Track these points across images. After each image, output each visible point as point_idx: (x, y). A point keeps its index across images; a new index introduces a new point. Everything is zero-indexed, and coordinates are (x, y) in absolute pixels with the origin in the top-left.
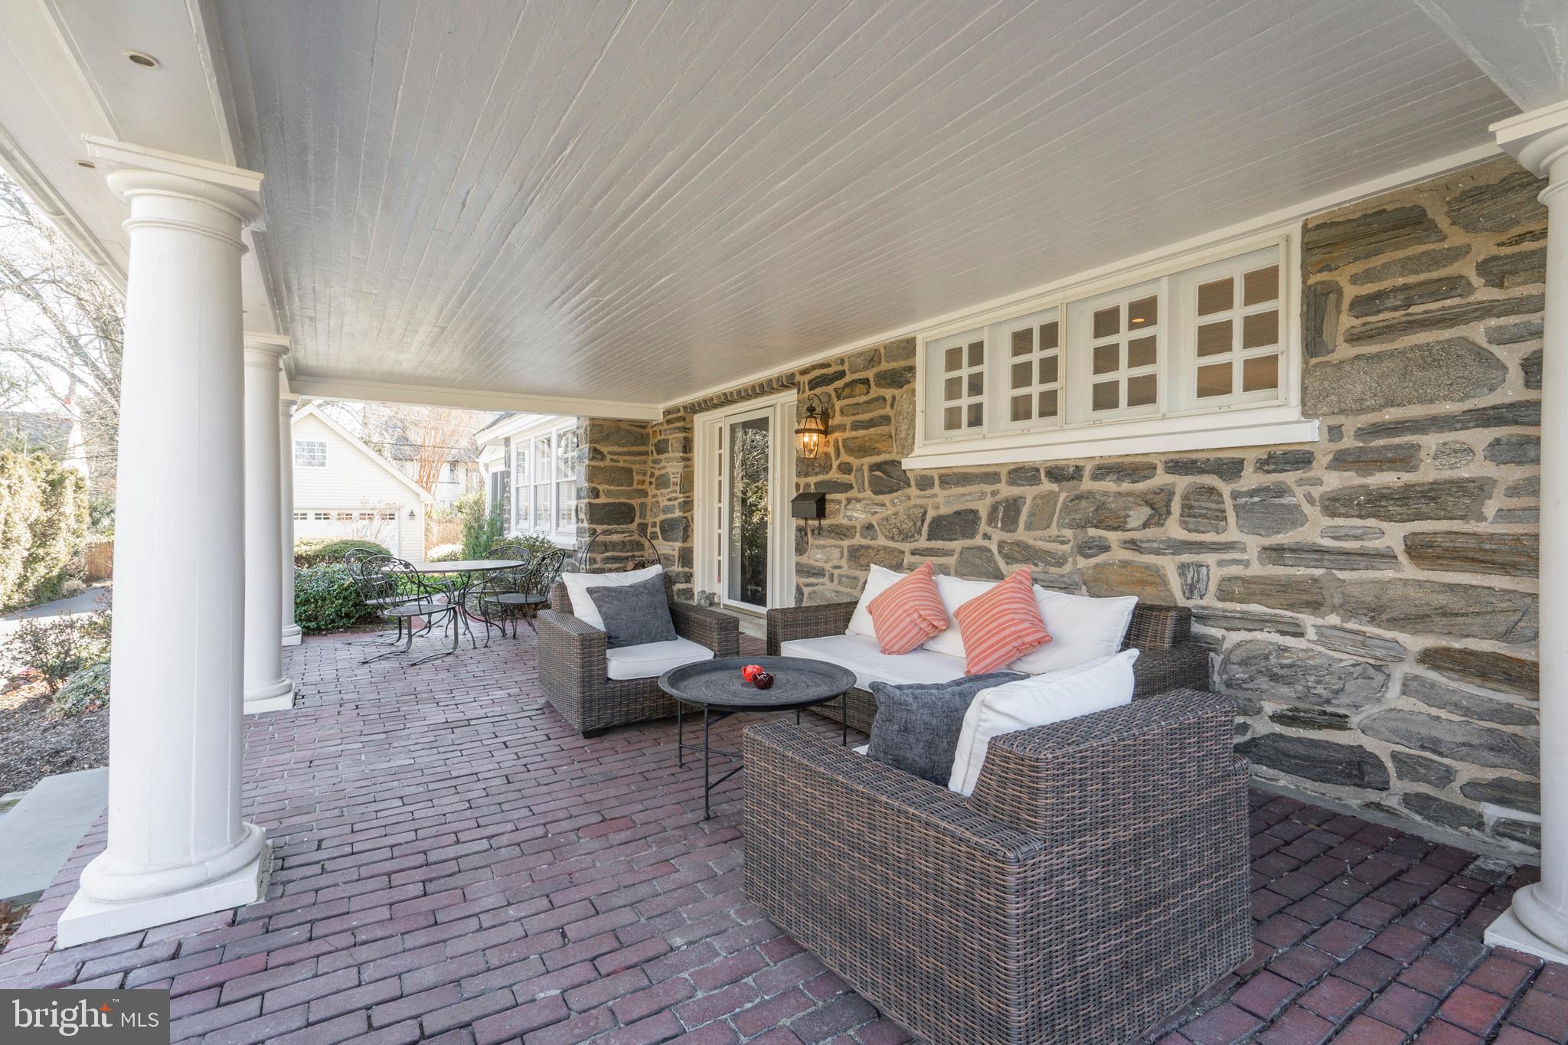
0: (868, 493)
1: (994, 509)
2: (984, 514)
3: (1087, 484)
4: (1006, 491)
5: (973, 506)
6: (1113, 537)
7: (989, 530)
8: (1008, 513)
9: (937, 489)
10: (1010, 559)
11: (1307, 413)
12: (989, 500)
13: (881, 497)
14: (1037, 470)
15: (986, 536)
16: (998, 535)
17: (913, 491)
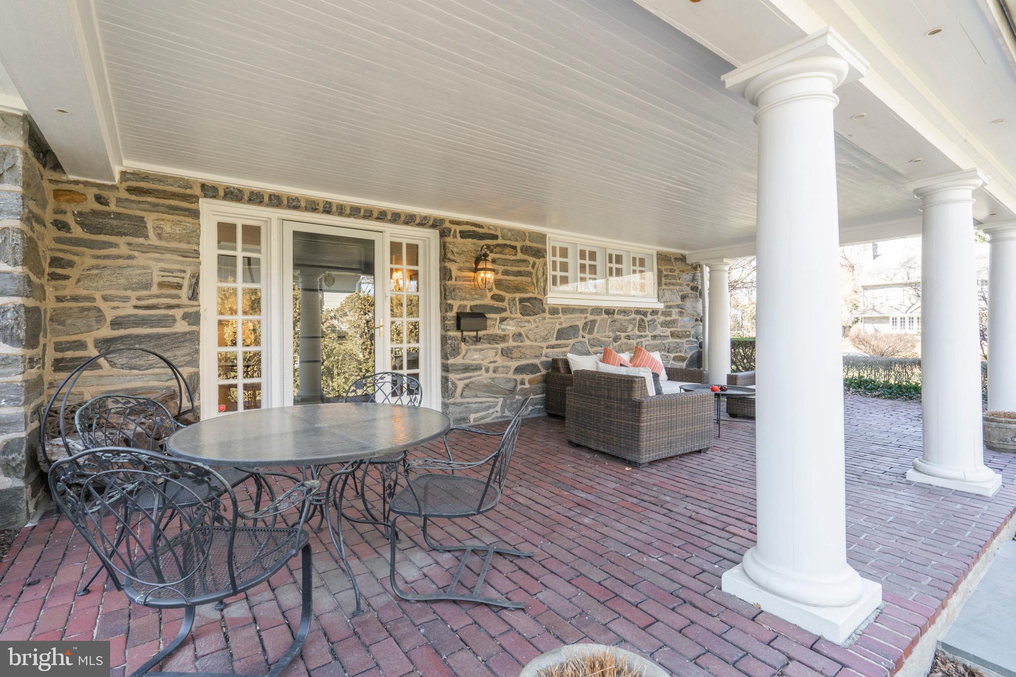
0: (519, 315)
1: (586, 324)
2: (581, 328)
3: (616, 316)
4: (591, 317)
5: (577, 323)
6: (623, 334)
7: (584, 334)
8: (590, 326)
9: (561, 315)
10: (592, 345)
11: (659, 298)
12: (583, 321)
13: (528, 318)
14: (602, 310)
15: (583, 337)
16: (587, 336)
17: (547, 315)
